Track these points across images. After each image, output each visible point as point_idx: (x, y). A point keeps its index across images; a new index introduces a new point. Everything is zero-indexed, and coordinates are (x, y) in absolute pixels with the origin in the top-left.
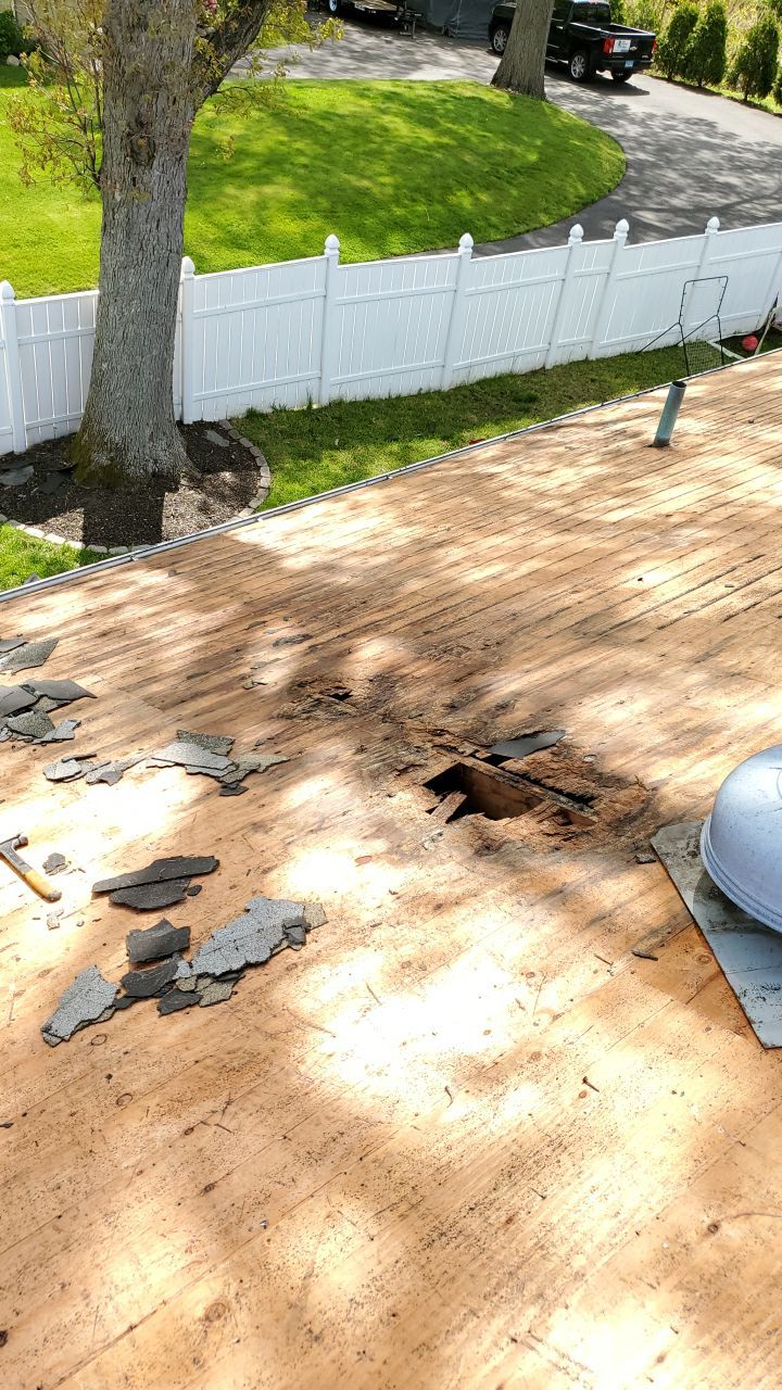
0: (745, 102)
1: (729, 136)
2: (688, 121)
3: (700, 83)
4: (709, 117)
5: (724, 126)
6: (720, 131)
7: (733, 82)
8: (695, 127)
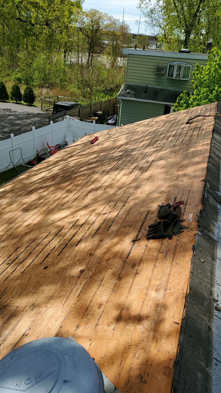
0: (16, 103)
1: (15, 112)
2: (4, 110)
3: (3, 100)
4: (9, 108)
5: (13, 110)
6: (12, 111)
7: (12, 99)
8: (6, 111)
